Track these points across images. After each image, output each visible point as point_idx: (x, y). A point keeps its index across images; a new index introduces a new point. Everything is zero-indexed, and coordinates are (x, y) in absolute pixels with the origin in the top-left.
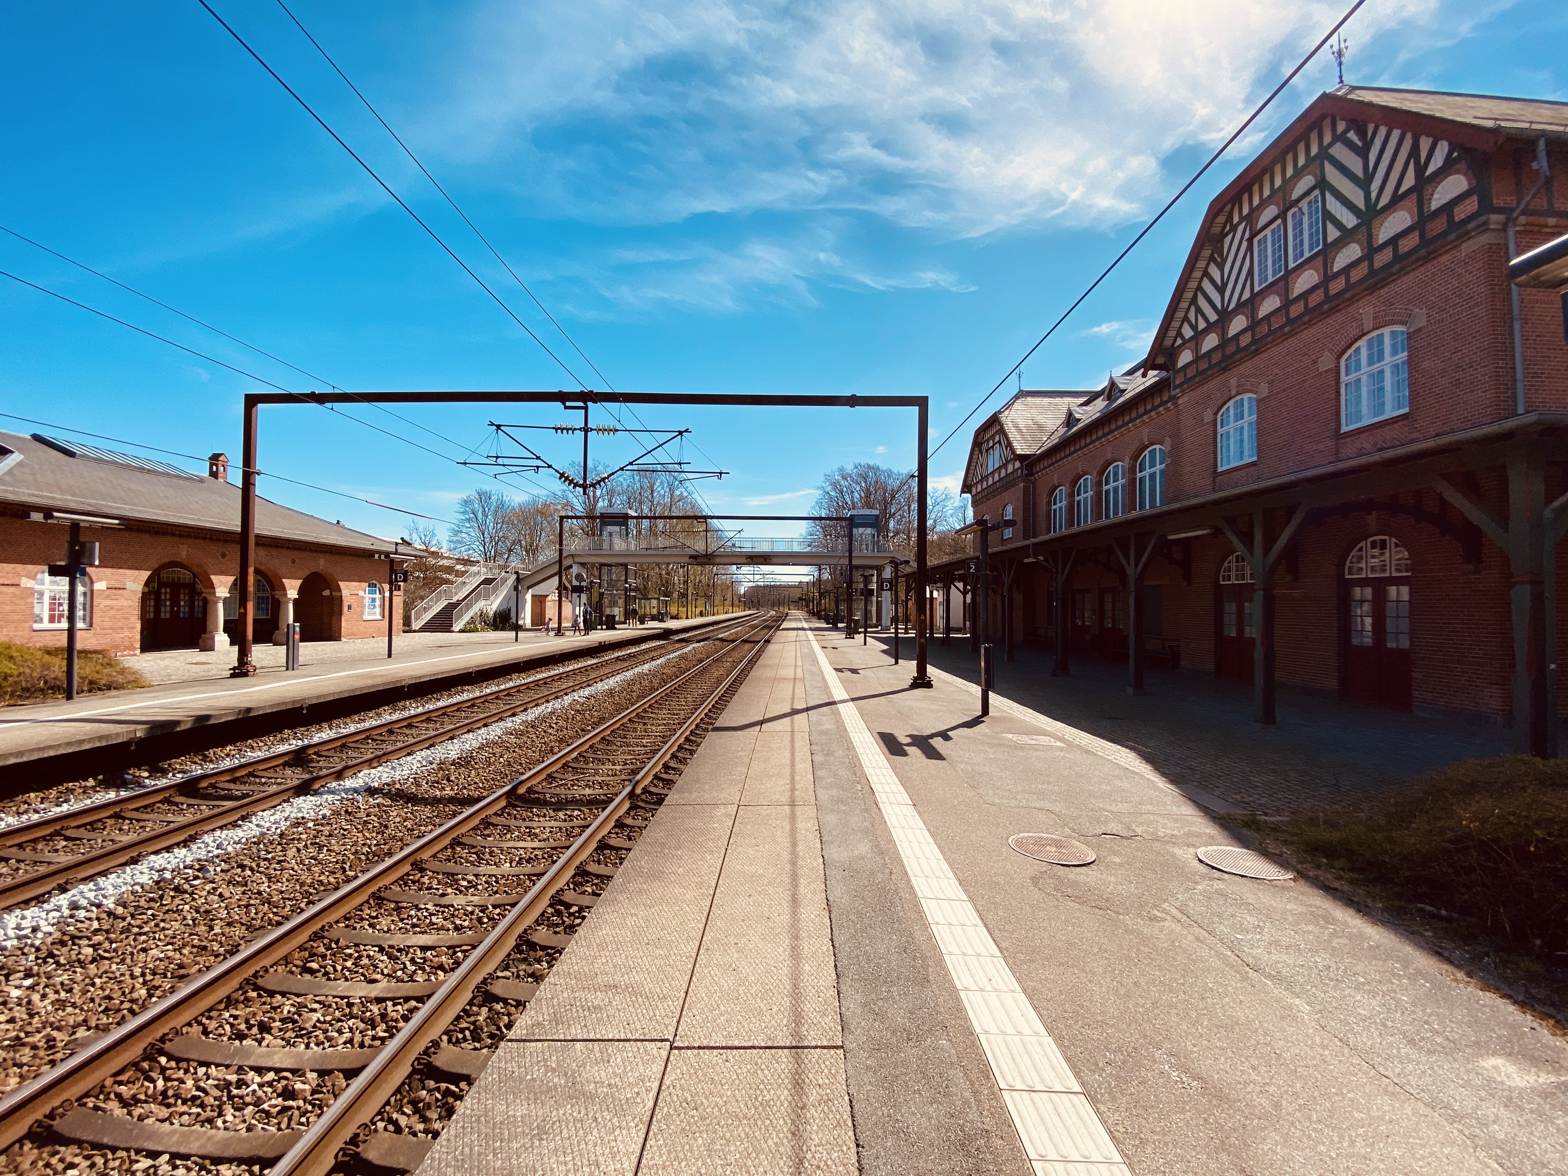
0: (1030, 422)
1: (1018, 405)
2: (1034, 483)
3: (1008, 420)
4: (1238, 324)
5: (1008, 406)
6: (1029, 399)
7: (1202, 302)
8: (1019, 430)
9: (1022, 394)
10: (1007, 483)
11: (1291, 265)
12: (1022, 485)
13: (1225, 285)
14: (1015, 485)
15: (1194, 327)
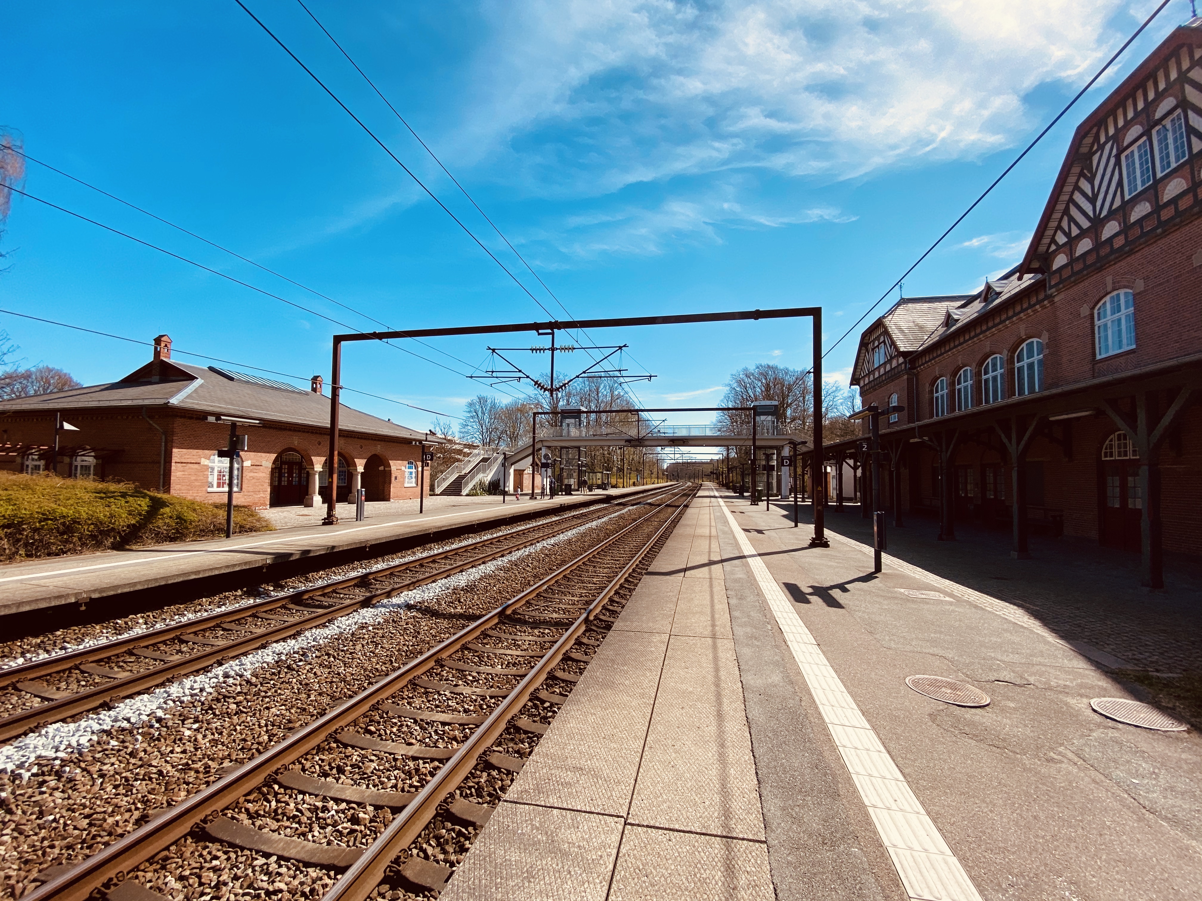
0: (911, 324)
1: (900, 311)
2: (917, 375)
3: (891, 323)
4: (1111, 229)
5: (891, 312)
6: (910, 305)
7: (1074, 212)
8: (902, 331)
9: (903, 301)
10: (892, 376)
11: (1159, 175)
12: (906, 377)
13: (1095, 196)
14: (900, 377)
15: (1068, 235)
